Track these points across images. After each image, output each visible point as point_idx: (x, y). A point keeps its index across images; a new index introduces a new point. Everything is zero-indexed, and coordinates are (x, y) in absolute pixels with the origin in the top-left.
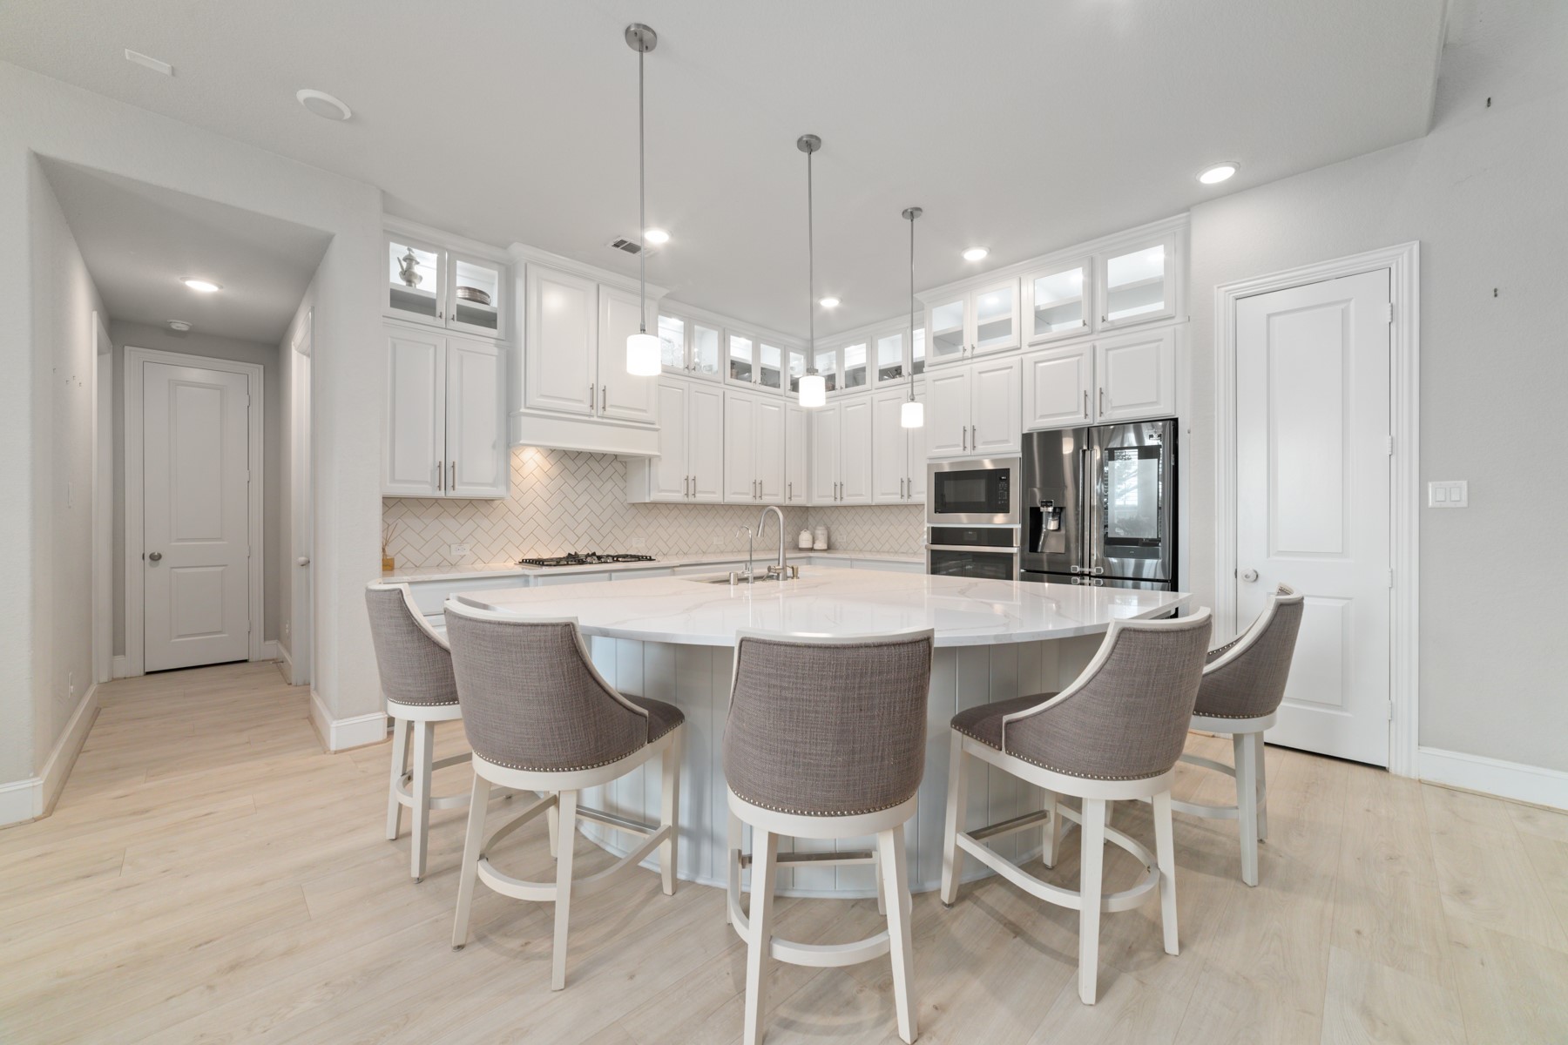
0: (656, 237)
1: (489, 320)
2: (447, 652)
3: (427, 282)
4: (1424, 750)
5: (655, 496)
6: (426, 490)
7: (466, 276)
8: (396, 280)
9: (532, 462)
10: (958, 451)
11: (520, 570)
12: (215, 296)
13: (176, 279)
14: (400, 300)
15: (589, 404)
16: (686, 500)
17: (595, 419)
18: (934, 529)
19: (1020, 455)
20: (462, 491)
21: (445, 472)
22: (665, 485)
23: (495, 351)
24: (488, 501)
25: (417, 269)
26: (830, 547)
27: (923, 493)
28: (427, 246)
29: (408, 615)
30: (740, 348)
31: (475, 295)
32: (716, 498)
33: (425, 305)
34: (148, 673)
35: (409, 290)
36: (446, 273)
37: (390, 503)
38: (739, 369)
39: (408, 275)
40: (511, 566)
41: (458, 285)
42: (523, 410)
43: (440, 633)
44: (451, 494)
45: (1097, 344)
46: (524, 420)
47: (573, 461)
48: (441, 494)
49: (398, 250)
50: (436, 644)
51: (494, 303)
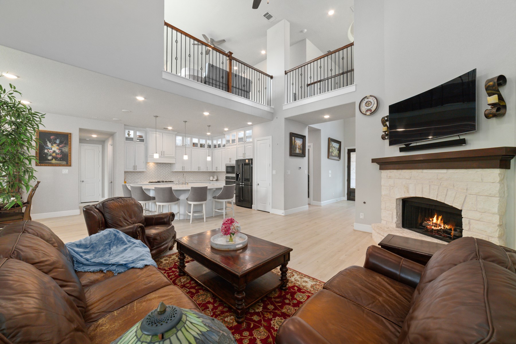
0: (170, 128)
1: (142, 141)
2: (130, 191)
3: (132, 135)
4: (273, 209)
5: (175, 170)
6: (132, 170)
7: (138, 134)
8: (127, 136)
9: (151, 165)
10: (229, 162)
11: (148, 184)
12: (96, 138)
13: (90, 135)
14: (127, 139)
15: (161, 154)
16: (182, 171)
17: (162, 157)
18: (226, 177)
19: (235, 164)
20: (138, 170)
21: (135, 167)
22: (178, 168)
23: (144, 146)
24: (143, 172)
25: (130, 133)
26: (217, 180)
27: (224, 170)
28: (132, 130)
29: (127, 187)
30: (195, 141)
31: (141, 137)
32: (190, 170)
33: (131, 139)
34: (81, 203)
35: (129, 137)
36: (135, 134)
37: (125, 172)
38: (195, 145)
39: (129, 134)
40: (147, 183)
41: (137, 135)
42: (148, 156)
43: (130, 189)
44: (136, 171)
45: (245, 145)
46: (148, 158)
47: (159, 164)
48: (134, 171)
49: (127, 132)
50: (129, 190)
51: (144, 138)
